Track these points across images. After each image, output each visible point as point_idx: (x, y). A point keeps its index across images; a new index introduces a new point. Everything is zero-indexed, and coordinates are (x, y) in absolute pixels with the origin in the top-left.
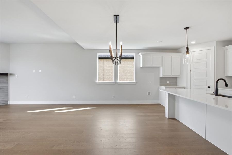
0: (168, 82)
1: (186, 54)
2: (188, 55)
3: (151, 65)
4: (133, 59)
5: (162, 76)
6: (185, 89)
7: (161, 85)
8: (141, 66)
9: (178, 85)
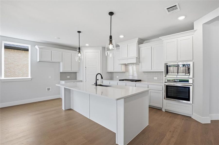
0: (68, 77)
1: (78, 53)
2: (79, 54)
3: (51, 60)
4: (28, 51)
5: (62, 72)
6: (82, 82)
7: (61, 80)
8: (38, 61)
9: (77, 79)
